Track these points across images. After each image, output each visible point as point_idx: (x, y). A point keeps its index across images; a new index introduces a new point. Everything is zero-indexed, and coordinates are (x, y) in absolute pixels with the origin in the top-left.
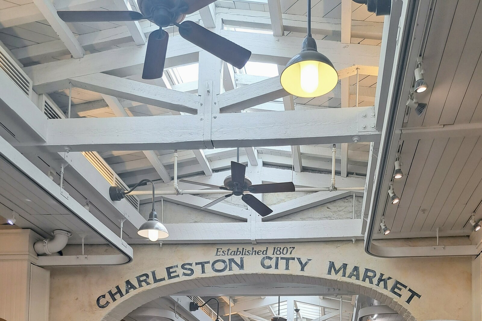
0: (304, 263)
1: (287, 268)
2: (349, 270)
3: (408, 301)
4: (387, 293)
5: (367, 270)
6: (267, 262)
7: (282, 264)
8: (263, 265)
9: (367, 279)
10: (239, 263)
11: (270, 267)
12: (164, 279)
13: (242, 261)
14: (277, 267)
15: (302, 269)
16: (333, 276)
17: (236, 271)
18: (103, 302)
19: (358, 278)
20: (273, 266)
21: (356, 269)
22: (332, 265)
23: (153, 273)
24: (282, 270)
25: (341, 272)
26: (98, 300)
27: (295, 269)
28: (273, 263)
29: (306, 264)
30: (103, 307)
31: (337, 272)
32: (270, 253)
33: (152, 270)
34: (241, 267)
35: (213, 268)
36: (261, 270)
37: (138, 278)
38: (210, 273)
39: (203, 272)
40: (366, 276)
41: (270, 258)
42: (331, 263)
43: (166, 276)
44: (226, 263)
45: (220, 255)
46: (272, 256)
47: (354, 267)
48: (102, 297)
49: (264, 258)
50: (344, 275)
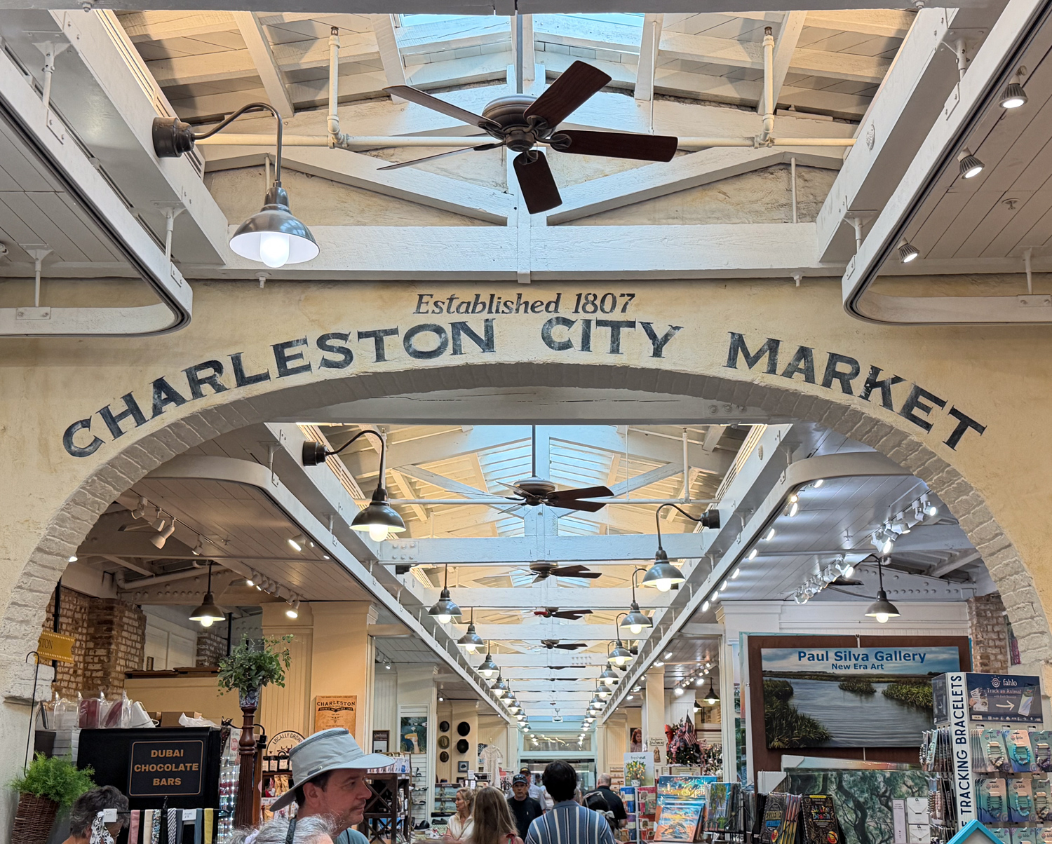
0: (660, 335)
1: (615, 350)
2: (786, 356)
3: (952, 442)
4: (893, 418)
5: (834, 358)
6: (559, 333)
7: (601, 337)
8: (548, 341)
9: (836, 383)
10: (481, 333)
11: (566, 346)
12: (266, 377)
13: (489, 329)
14: (586, 345)
15: (657, 353)
16: (742, 373)
17: (472, 355)
18: (82, 438)
19: (810, 379)
20: (577, 341)
21: (804, 353)
22: (738, 343)
23: (236, 361)
24: (600, 354)
25: (765, 359)
26: (69, 434)
27: (635, 352)
28: (575, 334)
29: (667, 338)
30: (81, 454)
31: (752, 361)
32: (566, 311)
33: (234, 351)
34: (488, 344)
35: (408, 348)
36: (543, 355)
37: (191, 374)
38: (398, 360)
39: (380, 357)
40: (831, 374)
41: (568, 323)
42: (737, 337)
43: (271, 365)
44: (443, 335)
45: (427, 312)
46: (572, 317)
47: (798, 348)
48: (80, 426)
49: (550, 321)
50: (772, 370)
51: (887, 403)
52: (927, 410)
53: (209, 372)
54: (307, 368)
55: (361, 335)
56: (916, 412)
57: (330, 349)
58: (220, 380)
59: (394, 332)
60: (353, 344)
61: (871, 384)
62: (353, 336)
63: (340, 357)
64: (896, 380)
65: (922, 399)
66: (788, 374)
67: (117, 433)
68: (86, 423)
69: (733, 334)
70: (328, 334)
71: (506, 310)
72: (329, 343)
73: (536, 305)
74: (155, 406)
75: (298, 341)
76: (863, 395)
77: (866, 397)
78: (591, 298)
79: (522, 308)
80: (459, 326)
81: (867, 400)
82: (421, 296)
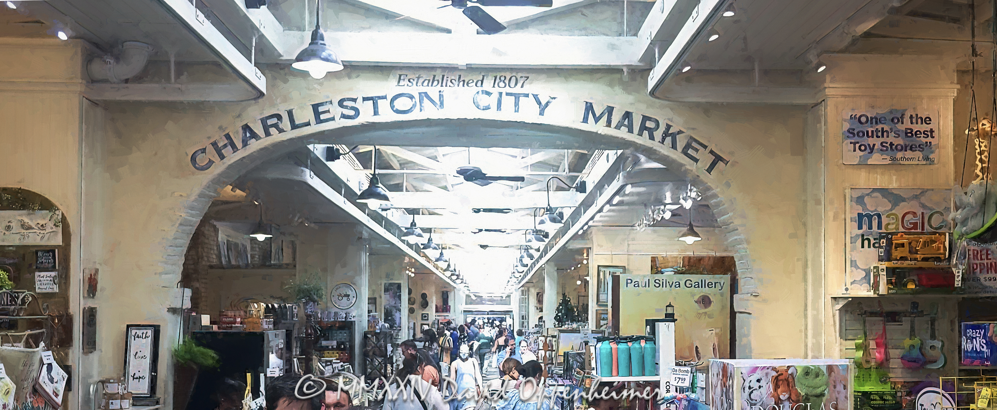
0: (543, 103)
1: (517, 111)
2: (616, 118)
3: (709, 170)
4: (677, 156)
5: (645, 118)
6: (483, 100)
7: (508, 101)
8: (476, 104)
9: (646, 133)
10: (436, 99)
11: (487, 108)
13: (441, 96)
14: (499, 107)
15: (541, 113)
16: (591, 126)
17: (431, 112)
18: (202, 160)
19: (631, 131)
20: (494, 106)
21: (628, 115)
22: (589, 108)
23: (290, 113)
25: (605, 118)
26: (193, 159)
28: (492, 101)
29: (547, 104)
30: (203, 169)
31: (597, 120)
32: (487, 86)
33: (288, 108)
34: (440, 106)
35: (392, 107)
36: (474, 114)
37: (264, 121)
38: (386, 115)
39: (376, 113)
40: (643, 128)
41: (488, 93)
42: (589, 104)
43: (310, 116)
44: (414, 100)
45: (404, 86)
46: (490, 89)
47: (624, 113)
48: (200, 152)
49: (478, 93)
50: (609, 124)
51: (674, 146)
52: (697, 150)
53: (274, 121)
54: (333, 119)
55: (365, 99)
56: (690, 152)
57: (346, 107)
58: (281, 126)
59: (385, 97)
60: (359, 104)
61: (666, 134)
62: (360, 100)
63: (352, 113)
64: (680, 132)
65: (694, 144)
66: (618, 127)
67: (222, 157)
68: (204, 151)
69: (587, 103)
70: (344, 99)
71: (451, 85)
72: (345, 103)
73: (470, 82)
74: (243, 141)
75: (326, 102)
76: (661, 141)
77: (662, 142)
78: (503, 79)
79: (461, 83)
80: (423, 95)
81: (663, 144)
82: (400, 76)
